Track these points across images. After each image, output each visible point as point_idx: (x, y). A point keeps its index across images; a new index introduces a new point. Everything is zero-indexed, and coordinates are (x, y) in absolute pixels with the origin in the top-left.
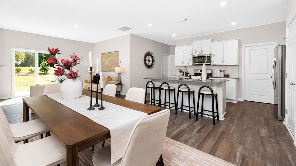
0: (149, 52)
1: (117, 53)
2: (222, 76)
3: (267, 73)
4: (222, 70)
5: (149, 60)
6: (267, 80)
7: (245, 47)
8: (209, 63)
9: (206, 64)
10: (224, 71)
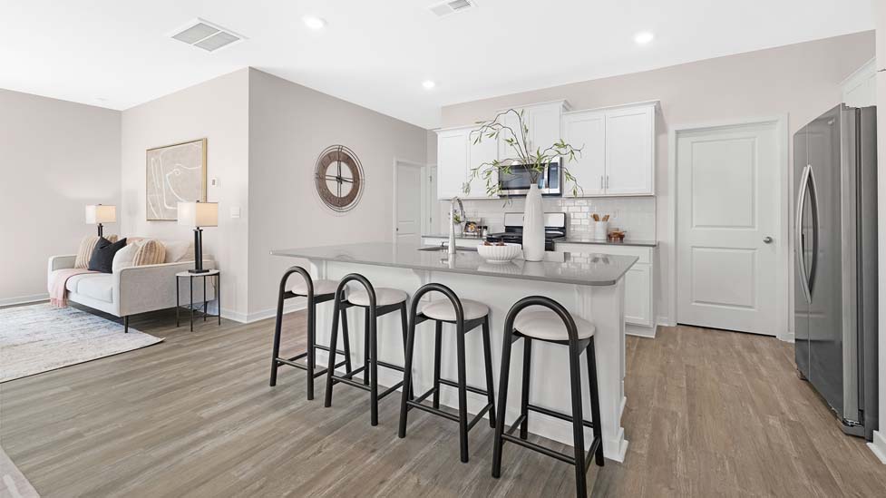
0: (341, 148)
1: (199, 146)
2: (601, 237)
3: (753, 227)
4: (601, 216)
5: (340, 179)
6: (750, 252)
7: (678, 132)
8: (557, 191)
9: (546, 191)
10: (606, 218)
